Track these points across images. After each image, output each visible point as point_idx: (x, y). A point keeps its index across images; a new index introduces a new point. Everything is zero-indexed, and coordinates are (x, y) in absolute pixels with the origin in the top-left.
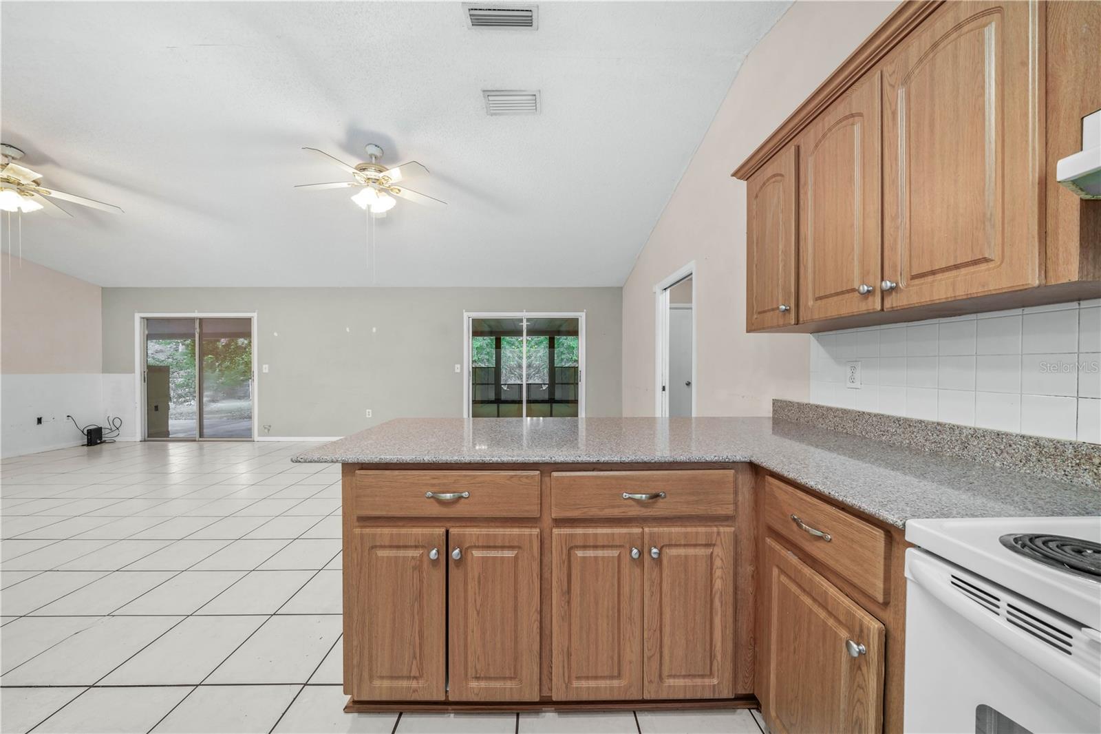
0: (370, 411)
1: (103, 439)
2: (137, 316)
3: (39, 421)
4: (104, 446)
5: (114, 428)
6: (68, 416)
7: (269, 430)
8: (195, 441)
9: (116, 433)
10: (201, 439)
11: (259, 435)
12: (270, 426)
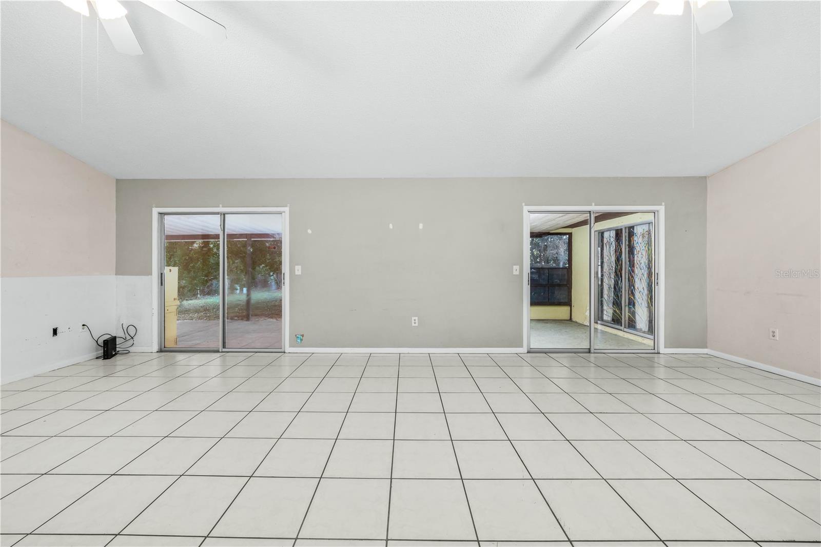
0: (416, 318)
1: (117, 349)
2: (155, 211)
3: (55, 332)
4: (118, 358)
5: (128, 337)
6: (83, 325)
7: (301, 340)
8: (218, 351)
9: (131, 342)
10: (224, 350)
11: (291, 346)
12: (303, 336)
